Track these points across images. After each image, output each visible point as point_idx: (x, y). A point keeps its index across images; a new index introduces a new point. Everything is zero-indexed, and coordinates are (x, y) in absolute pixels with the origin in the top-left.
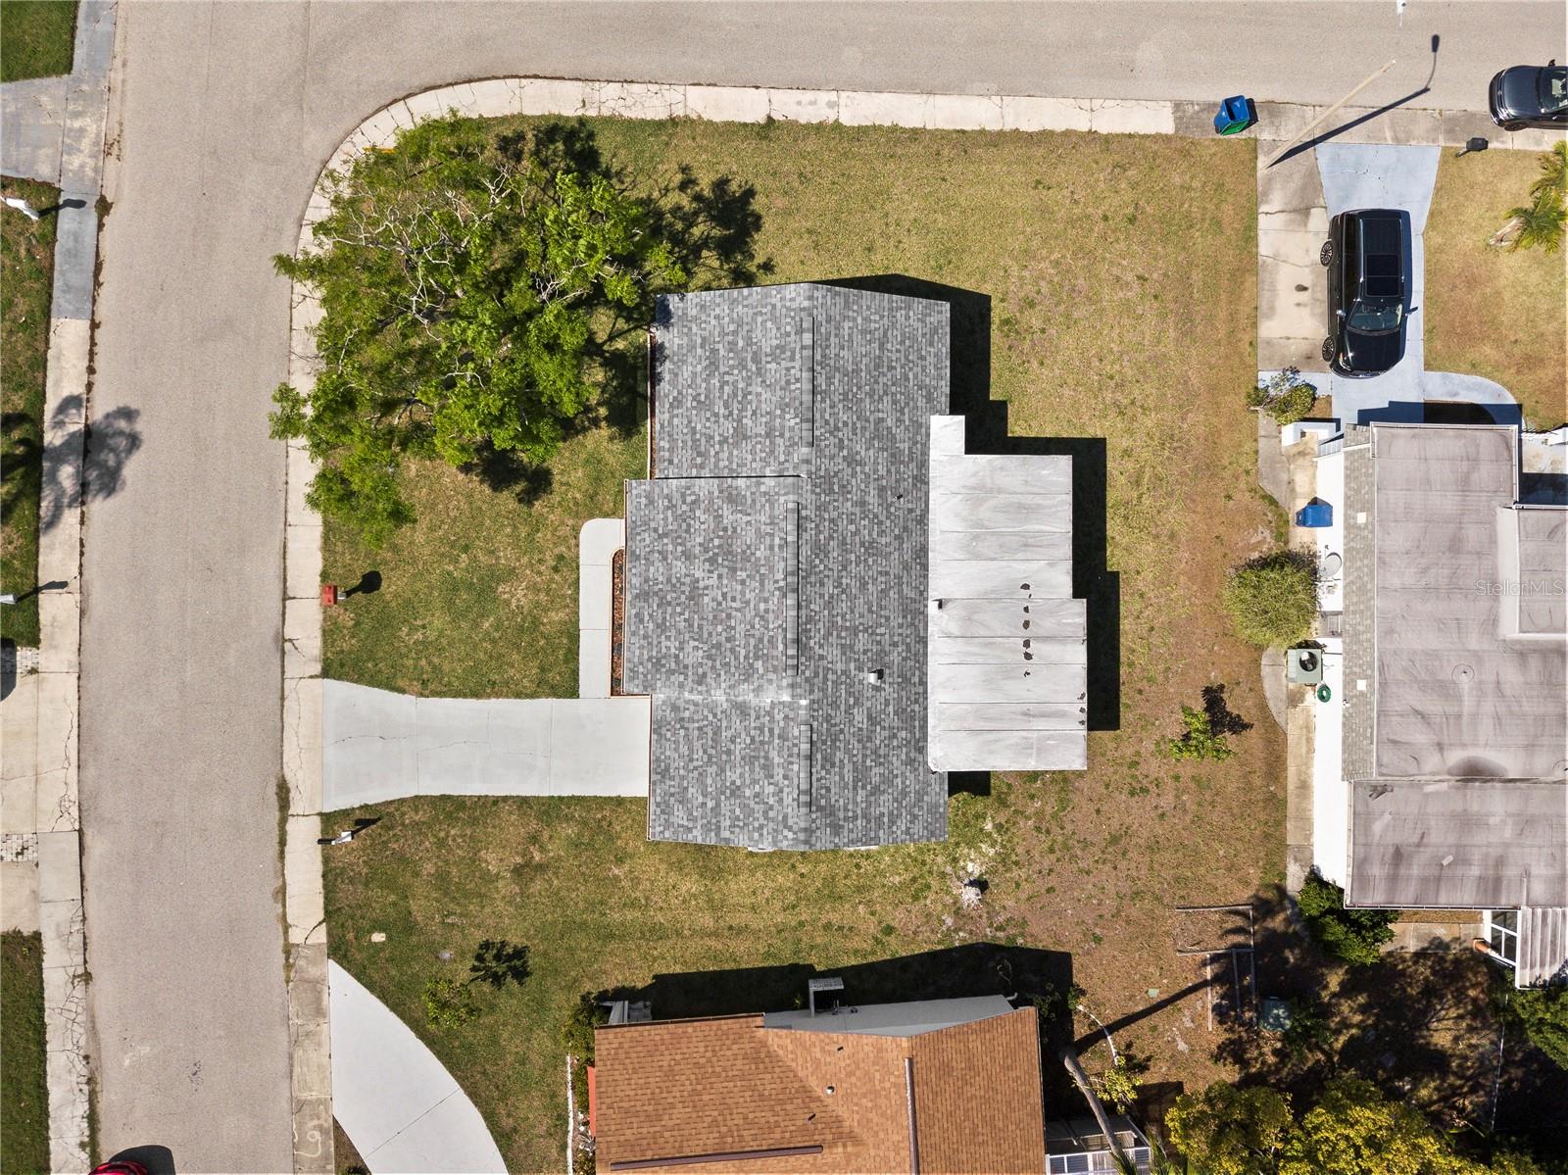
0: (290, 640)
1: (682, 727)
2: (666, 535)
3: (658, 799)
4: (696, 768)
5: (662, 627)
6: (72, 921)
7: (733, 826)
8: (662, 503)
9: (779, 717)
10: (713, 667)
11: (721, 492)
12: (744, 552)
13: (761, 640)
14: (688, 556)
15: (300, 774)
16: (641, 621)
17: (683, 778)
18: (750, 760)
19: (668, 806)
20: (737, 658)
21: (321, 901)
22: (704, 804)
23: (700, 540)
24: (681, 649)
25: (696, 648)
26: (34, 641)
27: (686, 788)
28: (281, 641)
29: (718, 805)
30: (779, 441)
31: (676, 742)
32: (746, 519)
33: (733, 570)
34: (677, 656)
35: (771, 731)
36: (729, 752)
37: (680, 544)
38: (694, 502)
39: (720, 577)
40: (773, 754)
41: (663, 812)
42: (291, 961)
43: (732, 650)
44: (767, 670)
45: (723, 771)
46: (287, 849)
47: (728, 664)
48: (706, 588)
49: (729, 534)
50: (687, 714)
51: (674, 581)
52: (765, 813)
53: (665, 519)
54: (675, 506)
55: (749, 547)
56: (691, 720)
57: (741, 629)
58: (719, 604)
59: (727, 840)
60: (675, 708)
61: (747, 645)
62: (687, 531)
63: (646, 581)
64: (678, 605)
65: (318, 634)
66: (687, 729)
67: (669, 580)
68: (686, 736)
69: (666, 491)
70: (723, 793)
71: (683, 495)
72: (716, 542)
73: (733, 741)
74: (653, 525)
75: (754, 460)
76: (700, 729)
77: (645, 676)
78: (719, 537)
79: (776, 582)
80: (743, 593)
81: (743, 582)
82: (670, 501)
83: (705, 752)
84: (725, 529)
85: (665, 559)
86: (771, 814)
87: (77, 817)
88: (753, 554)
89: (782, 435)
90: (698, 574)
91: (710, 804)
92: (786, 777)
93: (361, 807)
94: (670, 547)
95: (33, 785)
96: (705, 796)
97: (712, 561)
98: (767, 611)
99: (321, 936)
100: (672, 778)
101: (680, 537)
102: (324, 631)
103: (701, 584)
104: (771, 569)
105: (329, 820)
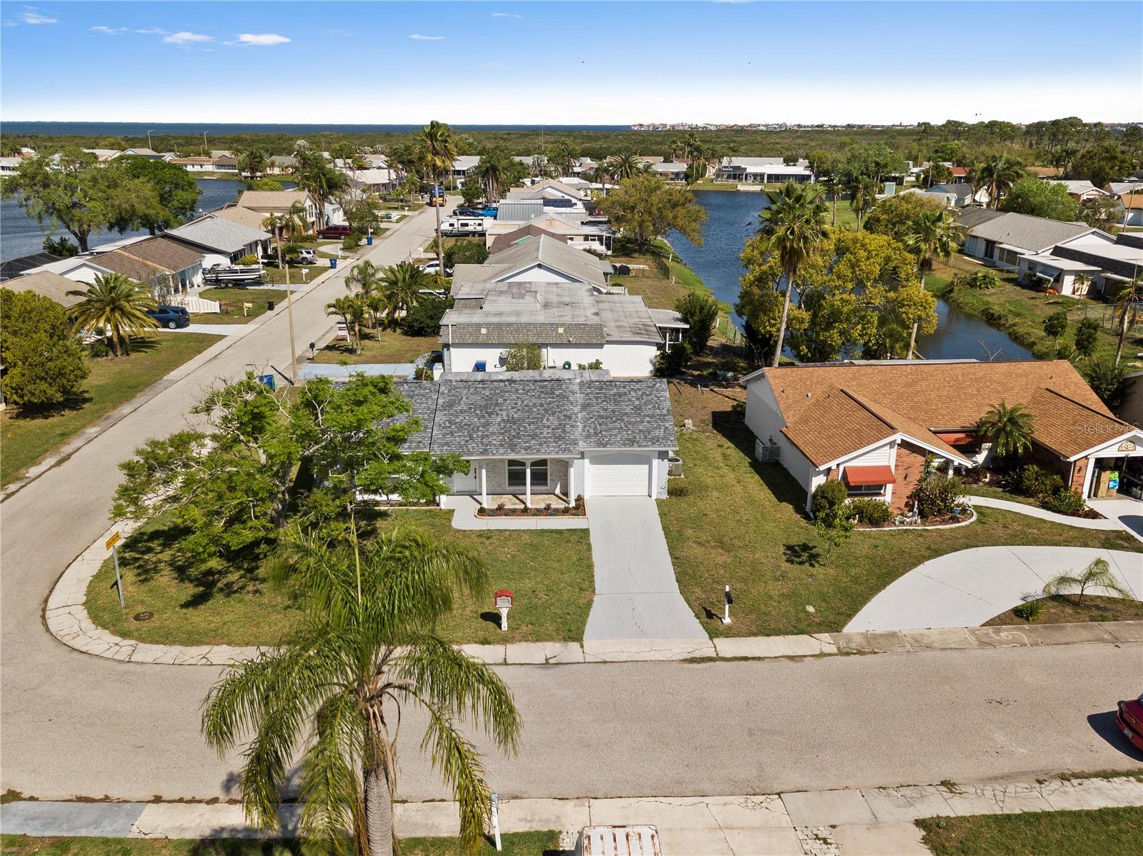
0: (547, 660)
1: (601, 433)
2: (471, 437)
3: (650, 443)
4: (626, 426)
5: (534, 437)
6: (889, 795)
7: (659, 409)
8: (449, 438)
9: (589, 391)
10: (560, 412)
11: (445, 410)
12: (486, 400)
13: (541, 392)
14: (486, 425)
15: (676, 651)
16: (530, 447)
17: (633, 432)
18: (616, 402)
19: (653, 439)
20: (554, 402)
21: (790, 637)
22: (648, 422)
23: (476, 420)
24: (549, 427)
25: (548, 420)
26: (553, 836)
27: (640, 430)
28: (547, 664)
29: (648, 416)
30: (416, 392)
31: (611, 435)
32: (464, 399)
33: (497, 404)
34: (553, 429)
35: (597, 394)
36: (614, 411)
37: (478, 429)
38: (450, 422)
39: (501, 410)
40: (611, 392)
41: (658, 441)
42: (855, 651)
43: (549, 404)
44: (561, 389)
45: (626, 414)
46: (750, 656)
47: (557, 406)
48: (508, 416)
49: (472, 408)
50: (592, 431)
51: (503, 431)
52: (647, 395)
53: (460, 436)
54: (451, 432)
55: (483, 398)
56: (595, 429)
57: (534, 401)
58: (519, 410)
59: (668, 411)
60: (588, 436)
61: (544, 398)
62: (469, 425)
63: (502, 445)
64: (519, 429)
65: (539, 644)
66: (601, 431)
67: (502, 434)
68: (605, 431)
69: (441, 436)
70: (639, 414)
71: (444, 428)
72: (478, 412)
73: (606, 410)
74: (463, 443)
75: (427, 403)
76: (600, 425)
77: (567, 444)
78: (475, 411)
79: (505, 386)
80: (512, 400)
81: (505, 400)
82: (448, 434)
83: (615, 422)
84: (470, 408)
85: (487, 436)
86: (647, 393)
87: (764, 797)
88: (487, 396)
89: (413, 391)
90: (499, 419)
91: (648, 419)
92: (624, 387)
93: (698, 618)
94: (480, 433)
95: (736, 832)
96: (643, 422)
97: (490, 414)
98: (523, 390)
99: (825, 637)
100: (635, 437)
101: (473, 429)
102: (537, 641)
103: (506, 418)
104: (497, 388)
105: (713, 634)
